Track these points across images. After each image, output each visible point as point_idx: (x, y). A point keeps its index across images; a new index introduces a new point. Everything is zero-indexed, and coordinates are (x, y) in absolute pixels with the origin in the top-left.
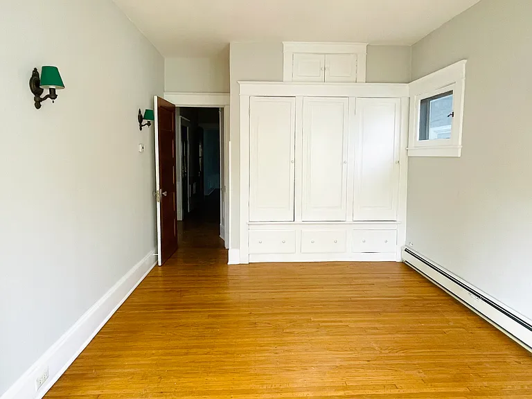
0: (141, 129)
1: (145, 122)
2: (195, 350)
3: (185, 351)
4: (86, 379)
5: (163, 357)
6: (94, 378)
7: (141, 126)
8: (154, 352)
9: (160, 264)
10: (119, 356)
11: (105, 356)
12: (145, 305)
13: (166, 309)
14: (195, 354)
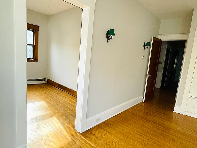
0: (144, 50)
1: (146, 47)
2: (143, 136)
3: (140, 134)
4: (108, 126)
5: (132, 132)
6: (110, 127)
7: (144, 48)
8: (130, 129)
9: (144, 102)
10: (118, 124)
11: (115, 122)
12: (133, 113)
13: (140, 118)
14: (143, 137)
